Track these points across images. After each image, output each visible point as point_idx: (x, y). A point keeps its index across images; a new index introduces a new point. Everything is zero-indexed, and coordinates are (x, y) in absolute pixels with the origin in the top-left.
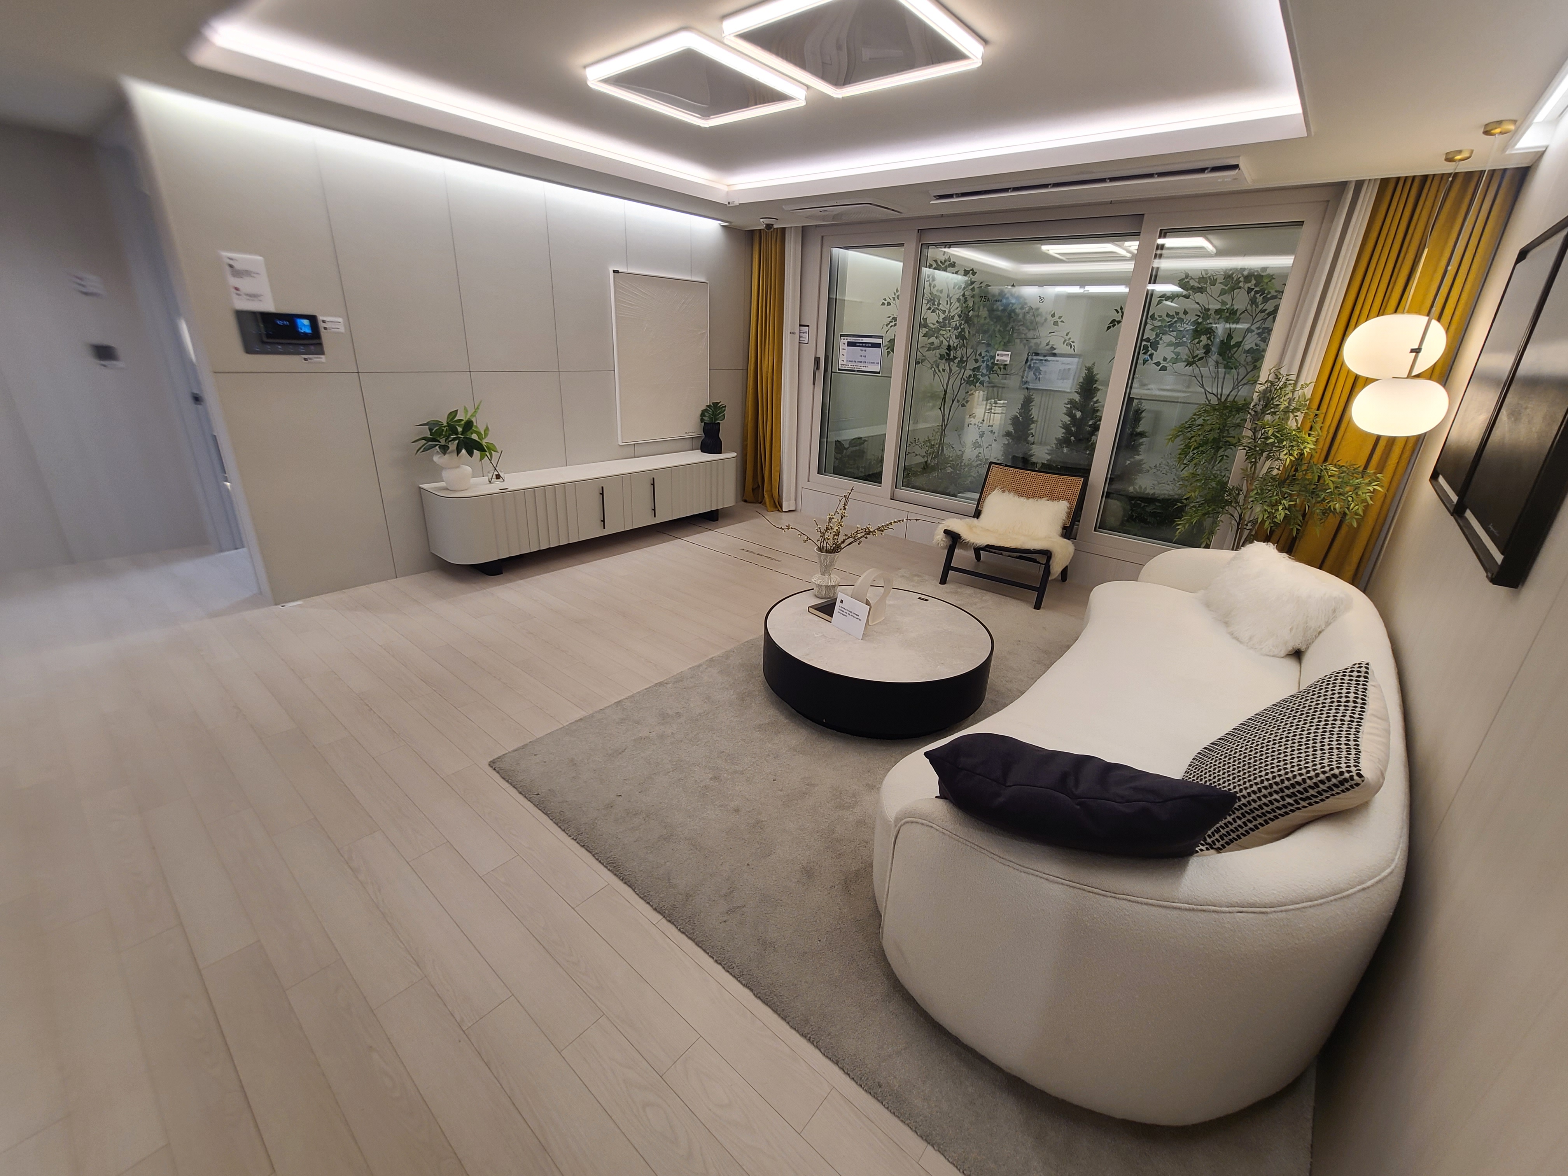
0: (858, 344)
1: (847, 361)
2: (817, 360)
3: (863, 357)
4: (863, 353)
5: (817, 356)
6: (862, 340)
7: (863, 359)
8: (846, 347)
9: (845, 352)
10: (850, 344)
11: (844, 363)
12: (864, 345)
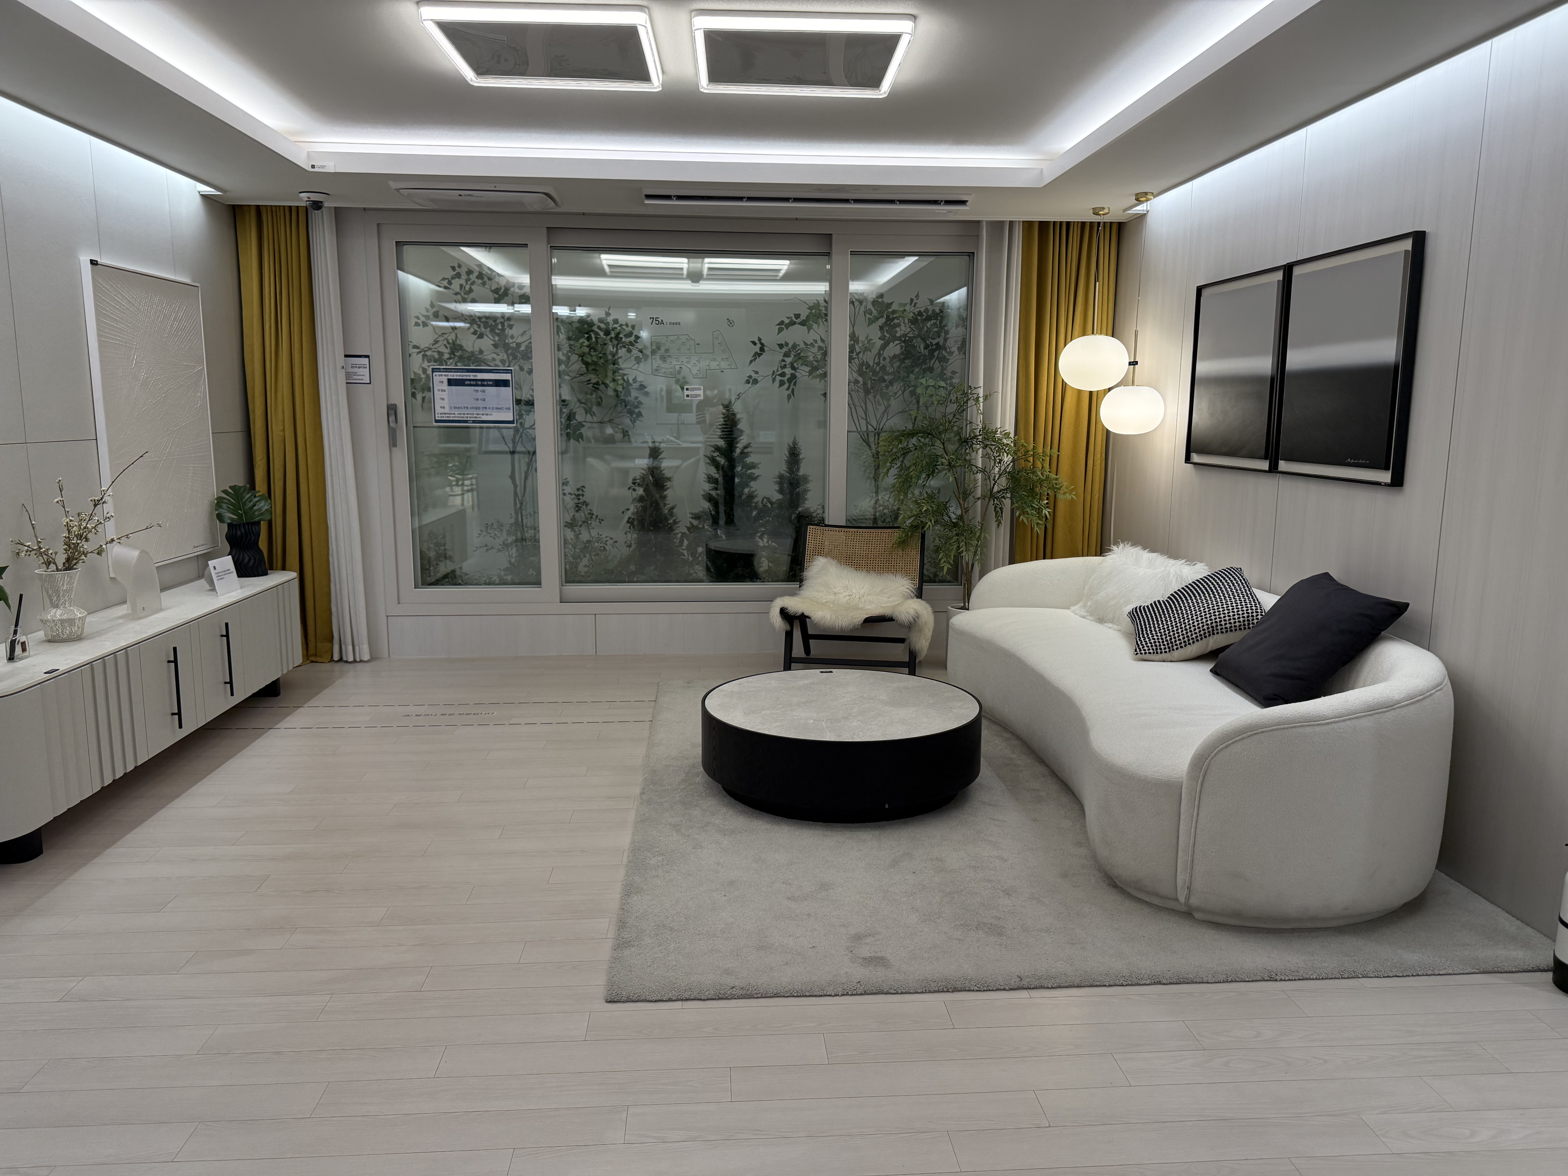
0: (467, 383)
1: (451, 408)
2: (392, 409)
3: (480, 401)
4: (480, 395)
5: (392, 402)
6: (475, 376)
7: (480, 404)
8: (445, 386)
9: (445, 395)
10: (451, 382)
11: (447, 410)
12: (480, 383)
